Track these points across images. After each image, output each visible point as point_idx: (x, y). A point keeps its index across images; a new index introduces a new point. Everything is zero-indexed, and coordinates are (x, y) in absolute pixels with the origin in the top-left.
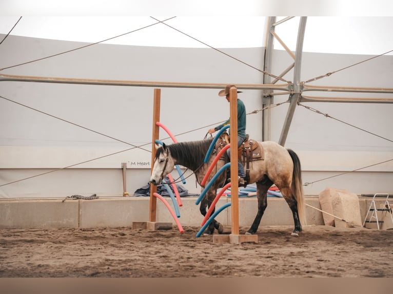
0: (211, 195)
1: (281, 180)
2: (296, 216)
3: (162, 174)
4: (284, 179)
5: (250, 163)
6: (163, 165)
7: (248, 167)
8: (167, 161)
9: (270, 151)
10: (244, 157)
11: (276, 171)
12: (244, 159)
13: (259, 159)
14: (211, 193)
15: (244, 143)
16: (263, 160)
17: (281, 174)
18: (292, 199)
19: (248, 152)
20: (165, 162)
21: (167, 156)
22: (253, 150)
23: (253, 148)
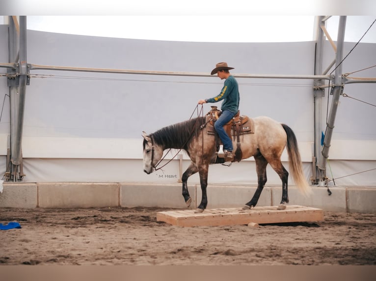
0: (201, 169)
1: (271, 153)
2: (285, 187)
3: (152, 162)
4: (274, 152)
5: (241, 137)
6: (151, 155)
7: (238, 141)
8: (153, 151)
9: (261, 124)
10: (234, 131)
11: (267, 144)
12: (234, 133)
13: (249, 132)
14: (201, 168)
15: (234, 118)
16: (253, 133)
17: (272, 147)
18: (282, 171)
19: (237, 126)
20: (151, 151)
21: (153, 145)
22: (243, 124)
23: (243, 122)
